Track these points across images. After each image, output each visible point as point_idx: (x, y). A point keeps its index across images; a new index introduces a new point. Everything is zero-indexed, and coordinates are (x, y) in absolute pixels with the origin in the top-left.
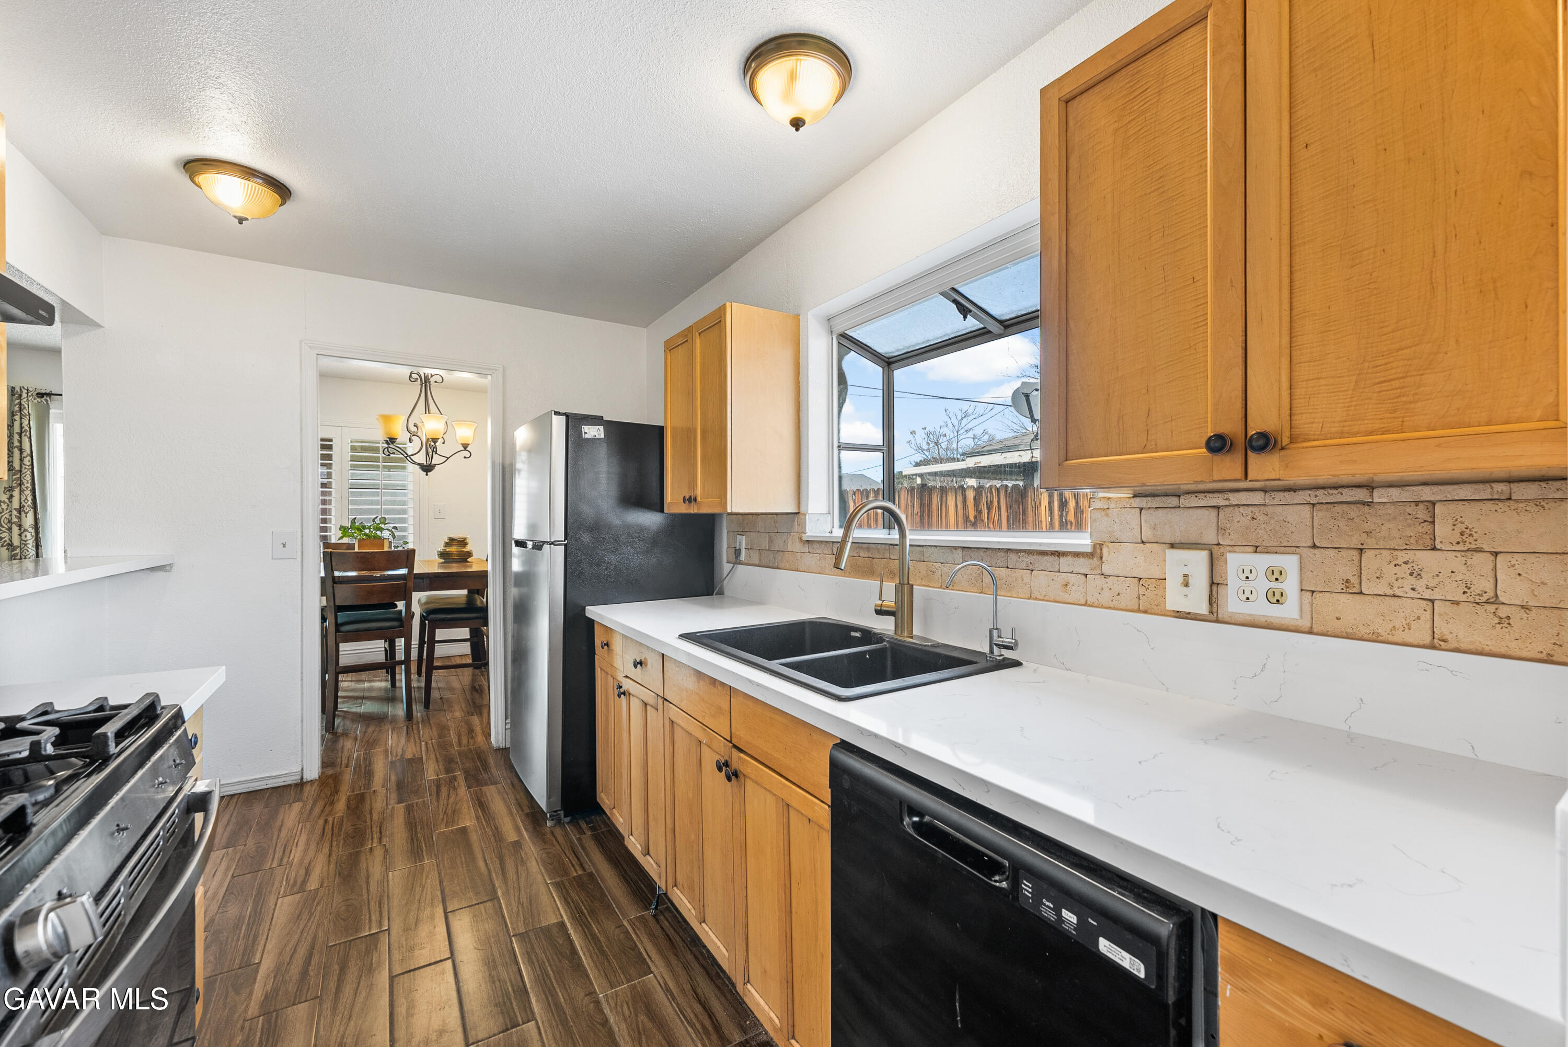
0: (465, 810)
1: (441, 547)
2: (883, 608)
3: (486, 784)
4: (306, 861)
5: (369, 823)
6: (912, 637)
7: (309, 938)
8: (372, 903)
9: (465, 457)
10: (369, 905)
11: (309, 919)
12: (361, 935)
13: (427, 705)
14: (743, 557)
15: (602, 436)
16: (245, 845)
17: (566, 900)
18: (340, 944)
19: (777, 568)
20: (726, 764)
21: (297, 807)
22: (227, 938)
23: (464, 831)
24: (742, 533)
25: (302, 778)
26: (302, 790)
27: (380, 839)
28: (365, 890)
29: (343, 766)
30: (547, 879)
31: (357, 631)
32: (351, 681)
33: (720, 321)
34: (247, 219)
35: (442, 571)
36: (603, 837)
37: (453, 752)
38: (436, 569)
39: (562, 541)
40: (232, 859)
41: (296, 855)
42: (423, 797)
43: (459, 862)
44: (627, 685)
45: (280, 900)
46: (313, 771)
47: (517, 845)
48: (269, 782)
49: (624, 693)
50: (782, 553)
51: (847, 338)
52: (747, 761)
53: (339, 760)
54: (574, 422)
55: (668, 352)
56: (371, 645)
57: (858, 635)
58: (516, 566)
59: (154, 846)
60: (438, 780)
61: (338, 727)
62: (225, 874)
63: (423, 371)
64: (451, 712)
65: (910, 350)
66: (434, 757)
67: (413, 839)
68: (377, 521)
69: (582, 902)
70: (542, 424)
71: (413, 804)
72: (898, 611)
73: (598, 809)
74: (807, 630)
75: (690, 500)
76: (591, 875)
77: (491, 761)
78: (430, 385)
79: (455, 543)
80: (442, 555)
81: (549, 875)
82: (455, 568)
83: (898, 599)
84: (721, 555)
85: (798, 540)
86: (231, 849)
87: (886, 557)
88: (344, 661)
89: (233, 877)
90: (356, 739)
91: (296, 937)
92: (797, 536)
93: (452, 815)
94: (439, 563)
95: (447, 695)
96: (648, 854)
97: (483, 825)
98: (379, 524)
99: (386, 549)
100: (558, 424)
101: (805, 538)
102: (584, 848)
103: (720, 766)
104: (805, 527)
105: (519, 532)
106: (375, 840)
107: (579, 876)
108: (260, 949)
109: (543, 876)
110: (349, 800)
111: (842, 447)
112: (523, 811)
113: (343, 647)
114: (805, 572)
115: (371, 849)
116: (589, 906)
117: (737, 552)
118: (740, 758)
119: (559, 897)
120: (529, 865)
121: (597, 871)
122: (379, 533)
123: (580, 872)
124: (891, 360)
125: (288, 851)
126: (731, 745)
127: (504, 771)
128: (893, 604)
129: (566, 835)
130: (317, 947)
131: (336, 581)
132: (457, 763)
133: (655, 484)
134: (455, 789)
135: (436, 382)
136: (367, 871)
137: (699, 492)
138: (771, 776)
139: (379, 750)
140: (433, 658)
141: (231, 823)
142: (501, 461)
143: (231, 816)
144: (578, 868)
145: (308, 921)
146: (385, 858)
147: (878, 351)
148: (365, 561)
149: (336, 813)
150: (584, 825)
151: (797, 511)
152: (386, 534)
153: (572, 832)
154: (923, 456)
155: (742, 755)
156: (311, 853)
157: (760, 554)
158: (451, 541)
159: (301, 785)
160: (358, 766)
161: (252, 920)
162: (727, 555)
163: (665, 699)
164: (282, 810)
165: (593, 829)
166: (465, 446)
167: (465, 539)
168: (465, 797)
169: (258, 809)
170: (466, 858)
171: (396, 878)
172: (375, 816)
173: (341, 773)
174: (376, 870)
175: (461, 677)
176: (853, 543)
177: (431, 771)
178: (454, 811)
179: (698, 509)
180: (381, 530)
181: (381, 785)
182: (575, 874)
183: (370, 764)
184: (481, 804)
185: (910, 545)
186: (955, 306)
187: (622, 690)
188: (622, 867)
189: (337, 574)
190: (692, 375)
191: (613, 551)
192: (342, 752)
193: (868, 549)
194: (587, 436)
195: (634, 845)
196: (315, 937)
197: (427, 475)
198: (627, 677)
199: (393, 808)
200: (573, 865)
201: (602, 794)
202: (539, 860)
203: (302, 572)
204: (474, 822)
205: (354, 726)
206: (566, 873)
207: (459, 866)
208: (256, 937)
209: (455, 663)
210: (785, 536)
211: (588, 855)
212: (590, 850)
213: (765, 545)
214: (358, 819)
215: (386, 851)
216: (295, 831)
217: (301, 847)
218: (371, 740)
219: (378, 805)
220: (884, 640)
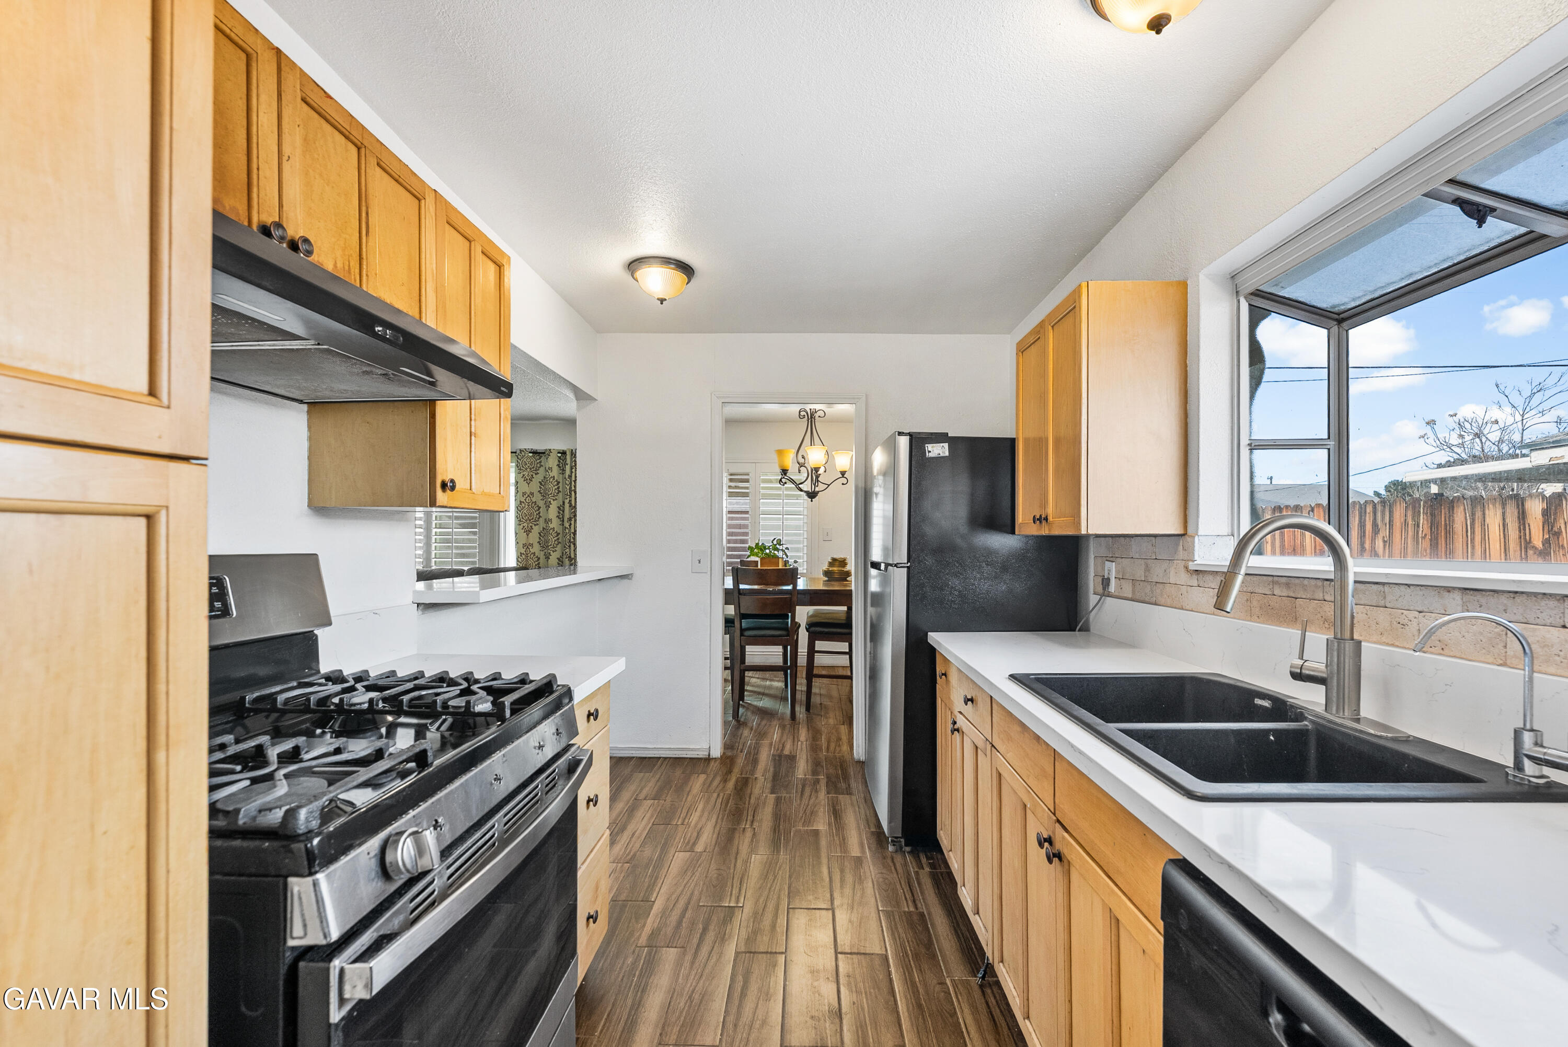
0: (821, 814)
1: (825, 567)
2: (1304, 671)
3: (843, 794)
4: (699, 826)
5: (747, 806)
6: (1358, 720)
7: (689, 893)
8: (736, 879)
9: (843, 484)
10: (733, 879)
11: (691, 877)
12: (723, 905)
13: (808, 709)
14: (1112, 588)
15: (947, 454)
16: (665, 801)
17: (893, 934)
18: (707, 906)
19: (1156, 604)
20: (1049, 840)
21: (702, 777)
22: (640, 873)
23: (816, 833)
24: (1111, 559)
25: (709, 755)
26: (709, 763)
27: (752, 822)
28: (732, 865)
29: (739, 751)
30: (879, 905)
31: (755, 636)
32: (758, 678)
33: (1075, 307)
34: (666, 300)
35: (826, 589)
36: (941, 878)
37: (821, 756)
38: (821, 587)
39: (905, 564)
40: (655, 810)
41: (694, 818)
42: (790, 793)
43: (807, 863)
44: (961, 722)
45: (677, 853)
46: (717, 752)
47: (859, 861)
48: (688, 752)
49: (958, 730)
50: (1161, 586)
51: (1263, 297)
52: (1072, 845)
53: (737, 744)
54: (918, 441)
55: (1021, 354)
56: (766, 648)
57: (1266, 704)
58: (874, 586)
59: (531, 795)
60: (805, 780)
61: (741, 717)
62: (649, 819)
63: (808, 407)
64: (826, 718)
65: (1377, 295)
66: (805, 757)
67: (776, 829)
68: (775, 542)
69: (908, 941)
70: (891, 446)
71: (781, 797)
72: (1332, 678)
73: (937, 847)
74: (1188, 687)
75: (1041, 520)
76: (922, 915)
77: (851, 771)
78: (815, 419)
79: (837, 563)
80: (826, 573)
81: (882, 901)
82: (836, 587)
83: (1332, 661)
84: (1087, 585)
85: (1183, 570)
86: (656, 801)
87: (1317, 597)
88: (749, 661)
89: (653, 824)
90: (752, 729)
91: (681, 889)
92: (1182, 564)
93: (810, 816)
94: (824, 581)
95: (826, 702)
96: (978, 913)
97: (833, 832)
98: (776, 545)
99: (780, 567)
100: (904, 442)
101: (1192, 566)
102: (919, 884)
103: (1041, 841)
104: (1193, 554)
105: (876, 555)
106: (749, 822)
107: (910, 912)
108: (657, 890)
109: (877, 901)
110: (737, 781)
111: (1255, 446)
112: (869, 828)
113: (749, 649)
114: (1192, 611)
115: (744, 829)
116: (914, 948)
117: (1106, 582)
118: (1064, 838)
119: (887, 928)
120: (865, 885)
121: (929, 914)
122: (776, 552)
123: (912, 909)
124: (1342, 316)
125: (690, 813)
126: (1055, 818)
127: (860, 785)
128: (1322, 667)
129: (905, 864)
130: (692, 903)
131: (741, 592)
132: (823, 767)
133: (1006, 503)
134: (816, 791)
135: (819, 417)
136: (738, 848)
137: (1050, 511)
138: (1097, 872)
139: (766, 742)
140: (813, 666)
141: (660, 780)
142: (863, 486)
143: (661, 775)
144: (910, 903)
145: (690, 879)
146: (752, 841)
147: (1319, 305)
148: (761, 576)
149: (727, 790)
150: (924, 860)
151: (1182, 532)
152: (780, 554)
153: (911, 863)
154: (1451, 454)
155: (1066, 835)
156: (704, 819)
157: (1134, 585)
158: (834, 561)
159: (708, 760)
160: (749, 753)
161: (657, 863)
162: (1094, 585)
163: (993, 746)
164: (692, 778)
165: (932, 866)
166: (843, 473)
167: (845, 560)
168: (823, 802)
169: (678, 772)
170: (813, 860)
171: (757, 861)
172: (752, 801)
173: (736, 756)
174: (744, 849)
175: (840, 687)
176: (1246, 574)
177: (802, 768)
178: (812, 813)
179: (1050, 530)
180: (778, 550)
181: (761, 774)
182: (907, 909)
183: (757, 753)
184: (836, 813)
185: (1356, 582)
186: (1459, 208)
187: (956, 727)
188: (955, 918)
189: (742, 586)
190: (1044, 375)
191: (956, 575)
192: (740, 738)
193: (1288, 585)
194: (931, 455)
195: (966, 896)
196: (692, 894)
197: (812, 501)
198: (960, 712)
199: (766, 796)
200: (906, 898)
201: (941, 832)
202: (875, 883)
203: (711, 584)
204: (826, 827)
205: (753, 718)
206: (898, 904)
207: (807, 866)
208: (657, 878)
209: (837, 674)
210: (1165, 565)
211: (922, 893)
212: (925, 888)
213: (1140, 574)
214: (741, 799)
215: (754, 834)
216: (697, 798)
217: (698, 814)
218: (762, 733)
219: (756, 791)
220: (1306, 719)
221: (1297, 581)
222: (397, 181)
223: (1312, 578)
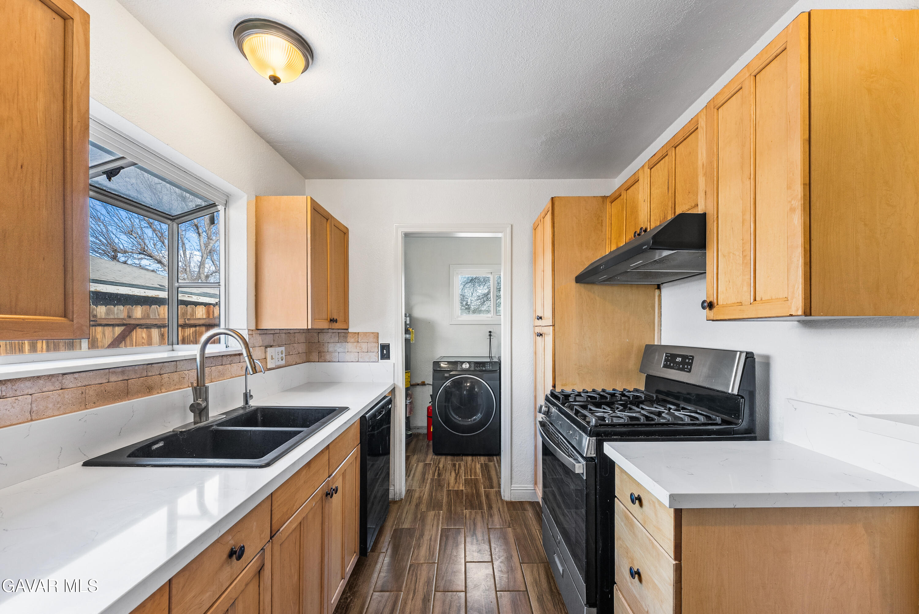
221: (130, 368)
222: (685, 139)
223: (140, 365)
